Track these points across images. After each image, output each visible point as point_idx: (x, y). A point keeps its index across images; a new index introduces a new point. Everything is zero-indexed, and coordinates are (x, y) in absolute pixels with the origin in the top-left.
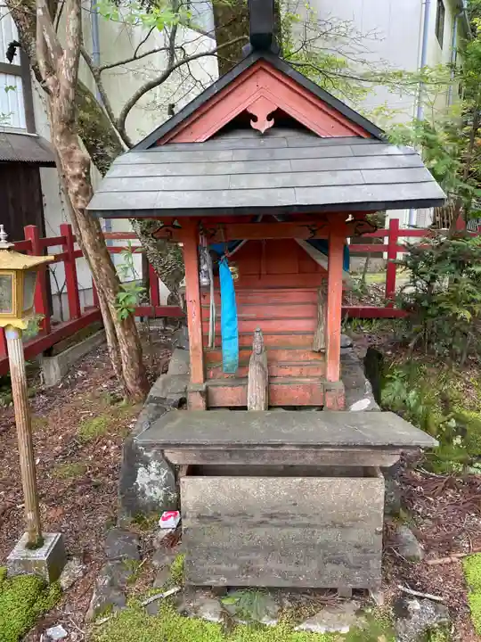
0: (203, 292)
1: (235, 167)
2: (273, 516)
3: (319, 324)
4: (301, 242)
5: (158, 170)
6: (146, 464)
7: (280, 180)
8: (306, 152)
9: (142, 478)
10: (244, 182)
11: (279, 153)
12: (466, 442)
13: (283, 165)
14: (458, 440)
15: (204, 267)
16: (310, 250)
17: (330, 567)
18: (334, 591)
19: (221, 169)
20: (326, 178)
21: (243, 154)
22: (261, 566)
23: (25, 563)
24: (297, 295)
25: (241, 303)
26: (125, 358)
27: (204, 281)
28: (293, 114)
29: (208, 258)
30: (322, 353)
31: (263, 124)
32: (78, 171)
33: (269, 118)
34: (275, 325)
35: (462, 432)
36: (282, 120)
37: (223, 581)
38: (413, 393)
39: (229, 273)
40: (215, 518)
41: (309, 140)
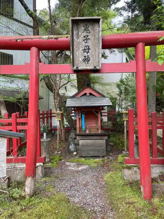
0: (79, 119)
1: (85, 101)
2: (91, 145)
3: (97, 124)
4: (94, 111)
5: (74, 101)
6: (71, 145)
7: (91, 102)
8: (94, 99)
9: (71, 147)
10: (86, 103)
11: (91, 99)
12: (122, 144)
13: (91, 101)
14: (121, 144)
15: (80, 115)
16: (95, 113)
17: (99, 153)
18: (100, 156)
19: (83, 101)
20: (97, 102)
21: (85, 99)
22: (90, 153)
23: (57, 154)
24: (94, 121)
25: (85, 122)
26: (63, 134)
27: (80, 117)
28: (92, 93)
29: (80, 114)
30: (98, 129)
31: (88, 95)
32: (58, 101)
33: (89, 94)
34: (90, 125)
35: (121, 143)
36: (91, 94)
37: (85, 155)
38: (114, 139)
39: (83, 116)
40: (84, 146)
41: (95, 97)
